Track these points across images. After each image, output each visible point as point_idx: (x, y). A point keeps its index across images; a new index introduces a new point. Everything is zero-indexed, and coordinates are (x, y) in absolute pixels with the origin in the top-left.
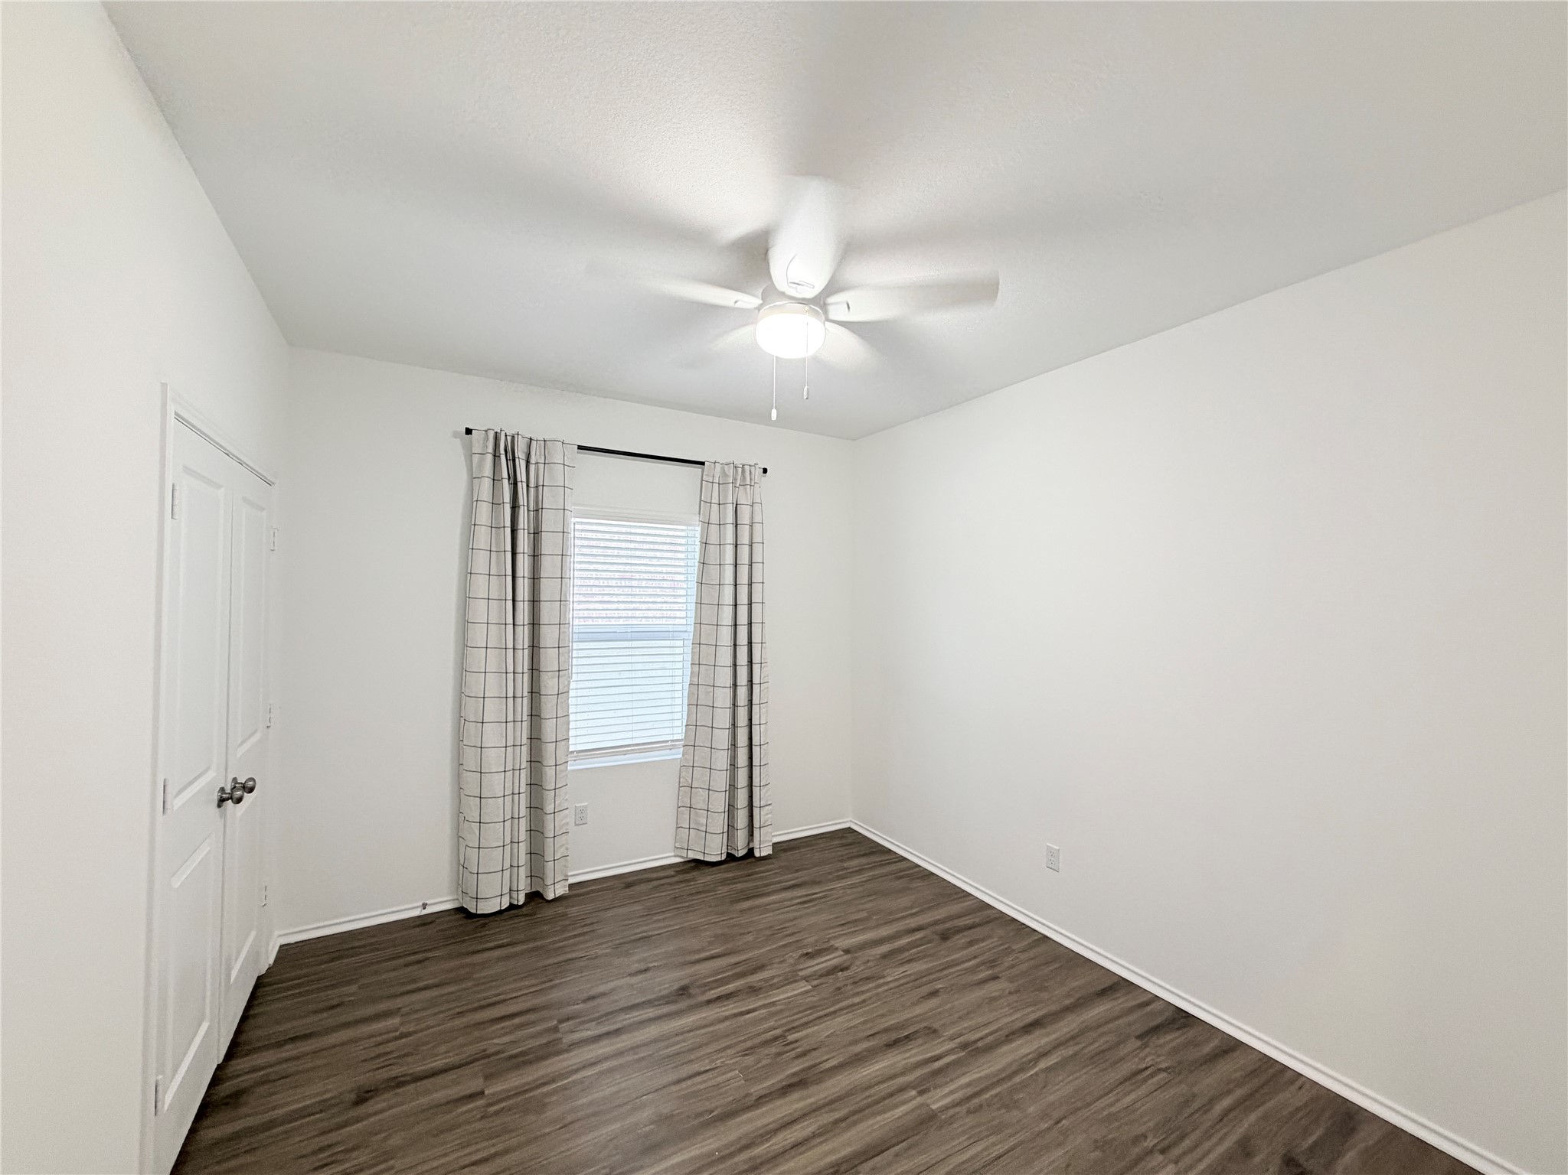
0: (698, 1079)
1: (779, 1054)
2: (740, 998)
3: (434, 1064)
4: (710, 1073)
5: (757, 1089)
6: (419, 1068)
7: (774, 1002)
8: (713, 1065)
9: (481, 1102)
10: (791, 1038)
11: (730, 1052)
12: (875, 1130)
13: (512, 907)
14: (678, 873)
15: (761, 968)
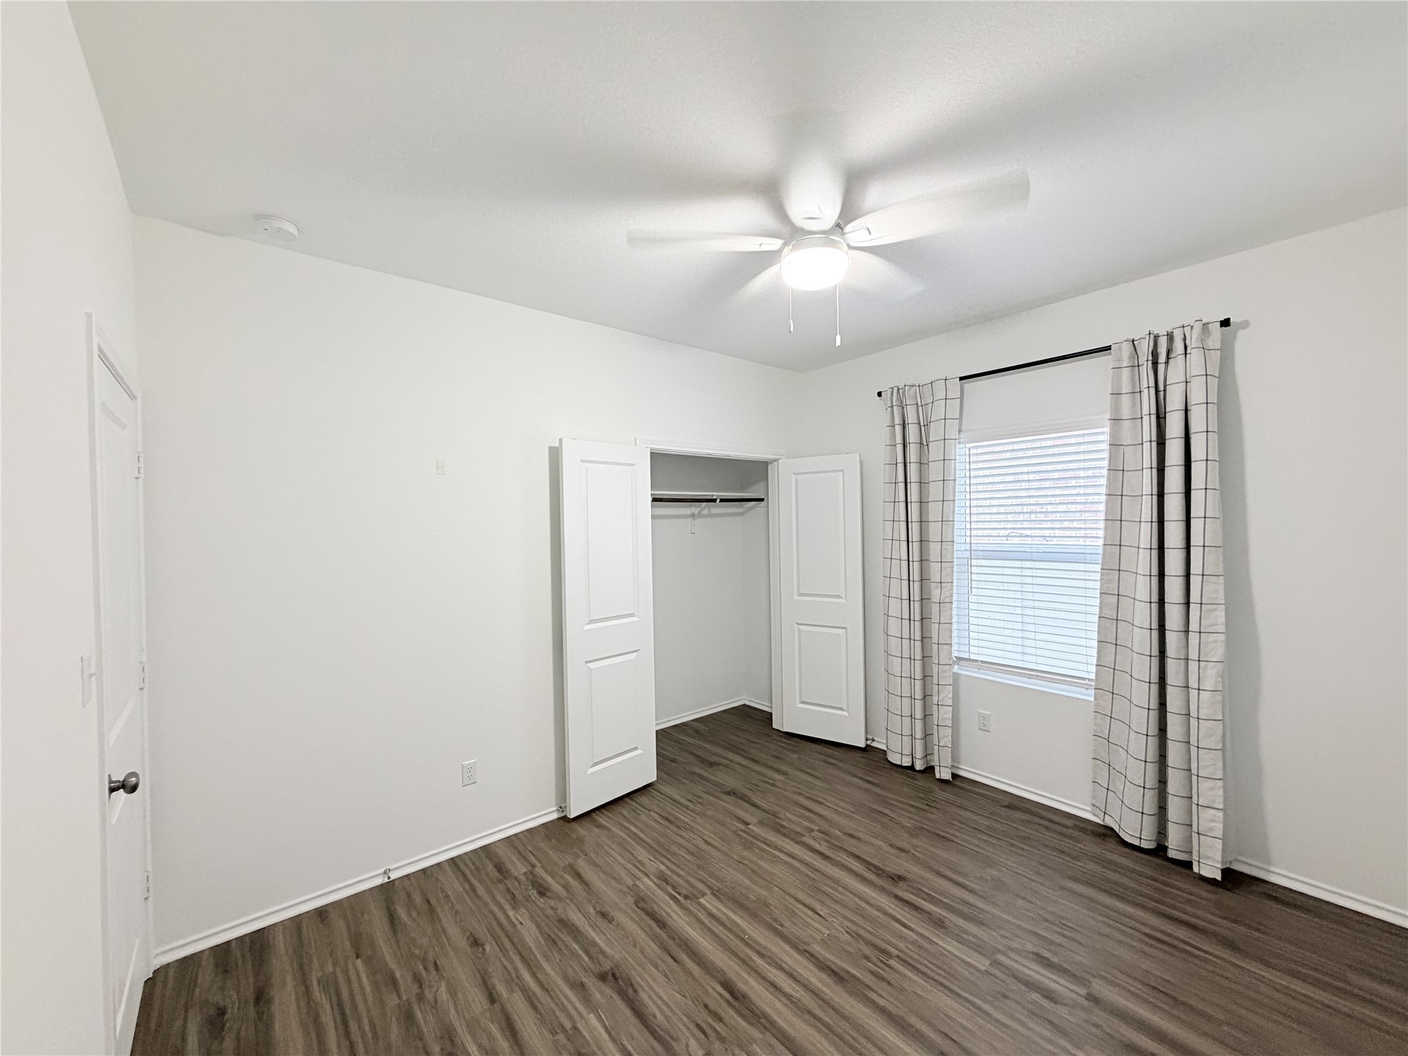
0: (810, 913)
1: (867, 958)
2: (919, 916)
3: (759, 802)
4: (817, 916)
5: (817, 948)
6: (756, 800)
7: (933, 941)
8: (826, 916)
9: (742, 827)
10: (892, 962)
11: (847, 923)
12: (815, 1046)
13: (912, 768)
14: (1076, 827)
15: (981, 923)
